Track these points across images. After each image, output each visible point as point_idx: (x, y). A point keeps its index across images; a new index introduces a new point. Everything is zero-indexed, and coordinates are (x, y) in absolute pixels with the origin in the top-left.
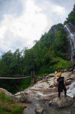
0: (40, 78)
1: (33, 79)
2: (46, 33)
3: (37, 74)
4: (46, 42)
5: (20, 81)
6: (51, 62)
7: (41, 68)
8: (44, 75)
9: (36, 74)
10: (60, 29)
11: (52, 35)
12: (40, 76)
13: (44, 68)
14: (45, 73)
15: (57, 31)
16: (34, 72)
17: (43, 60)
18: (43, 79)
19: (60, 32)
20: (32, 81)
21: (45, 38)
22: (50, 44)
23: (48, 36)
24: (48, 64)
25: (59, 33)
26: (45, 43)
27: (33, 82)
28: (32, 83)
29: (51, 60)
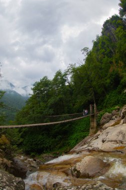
0: (108, 117)
1: (95, 120)
2: (98, 37)
3: (101, 110)
4: (103, 50)
5: (70, 126)
6: (122, 81)
7: (108, 96)
8: (115, 110)
9: (99, 110)
10: (119, 24)
11: (109, 37)
12: (106, 111)
13: (112, 95)
14: (115, 104)
15: (115, 29)
16: (95, 105)
17: (108, 81)
18: (114, 117)
19: (119, 29)
20: (92, 124)
21: (99, 45)
22: (112, 53)
23: (104, 41)
24: (119, 86)
25: (119, 31)
26: (103, 53)
27: (95, 124)
28: (92, 128)
29: (122, 78)
